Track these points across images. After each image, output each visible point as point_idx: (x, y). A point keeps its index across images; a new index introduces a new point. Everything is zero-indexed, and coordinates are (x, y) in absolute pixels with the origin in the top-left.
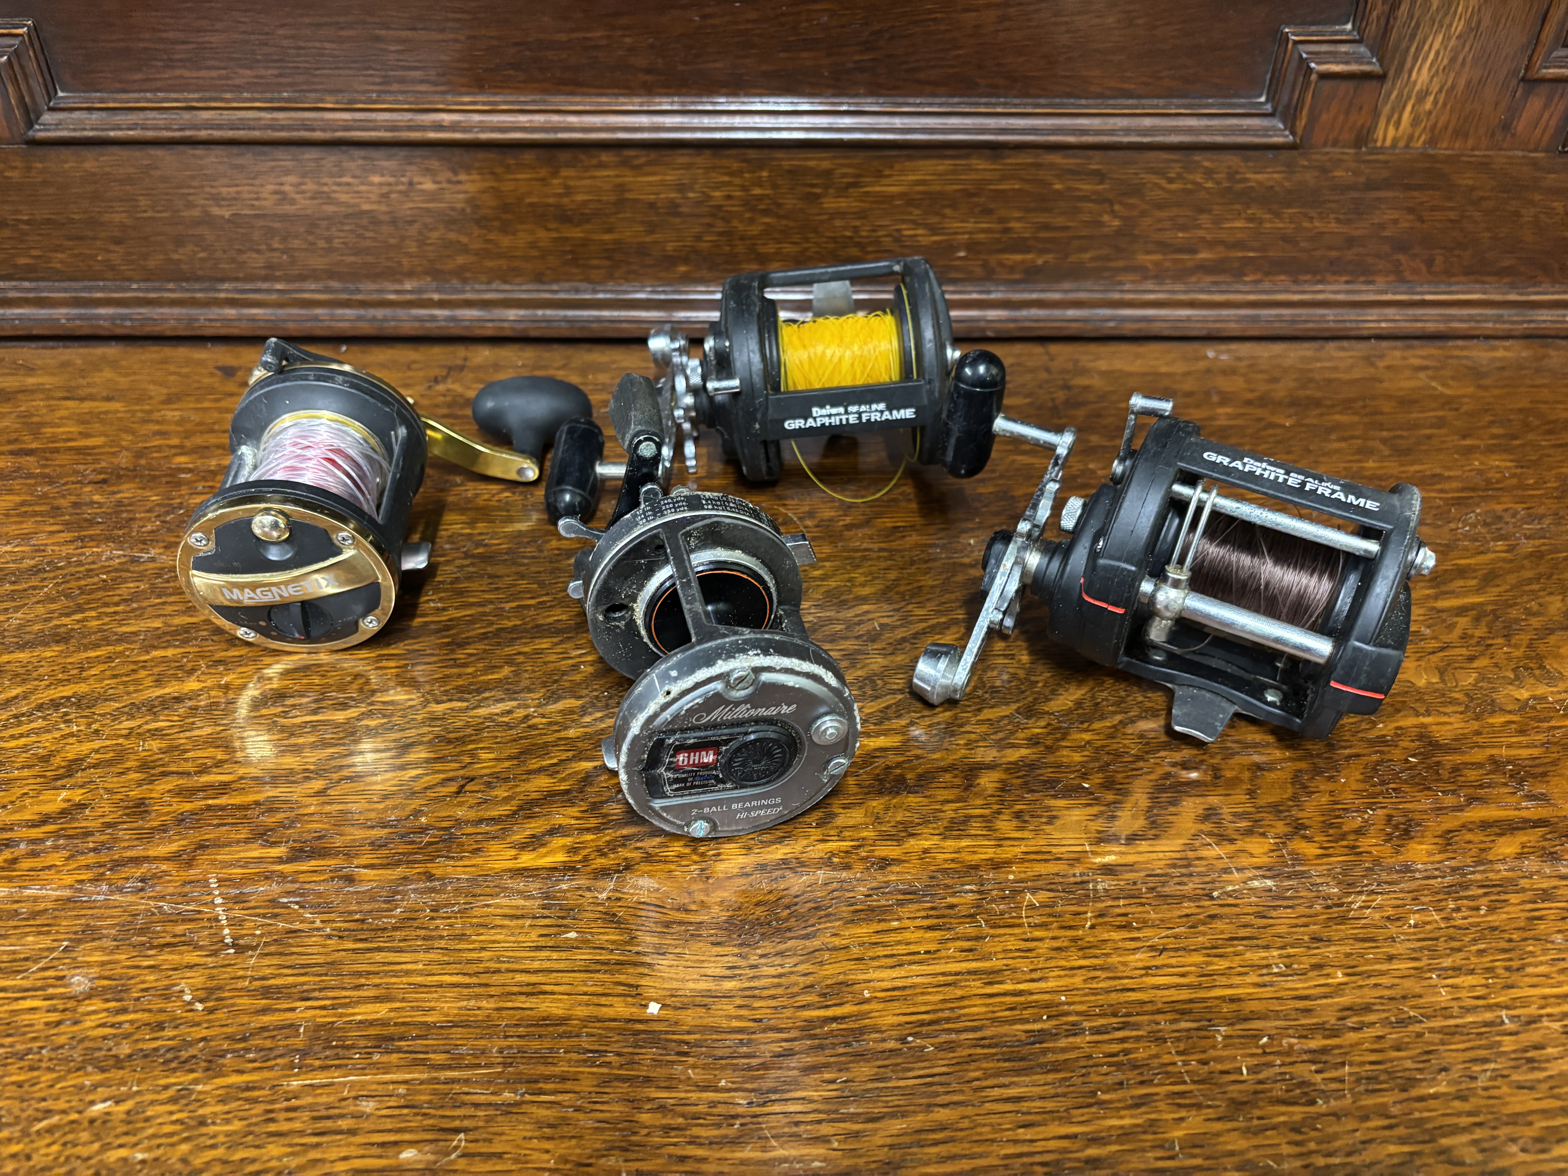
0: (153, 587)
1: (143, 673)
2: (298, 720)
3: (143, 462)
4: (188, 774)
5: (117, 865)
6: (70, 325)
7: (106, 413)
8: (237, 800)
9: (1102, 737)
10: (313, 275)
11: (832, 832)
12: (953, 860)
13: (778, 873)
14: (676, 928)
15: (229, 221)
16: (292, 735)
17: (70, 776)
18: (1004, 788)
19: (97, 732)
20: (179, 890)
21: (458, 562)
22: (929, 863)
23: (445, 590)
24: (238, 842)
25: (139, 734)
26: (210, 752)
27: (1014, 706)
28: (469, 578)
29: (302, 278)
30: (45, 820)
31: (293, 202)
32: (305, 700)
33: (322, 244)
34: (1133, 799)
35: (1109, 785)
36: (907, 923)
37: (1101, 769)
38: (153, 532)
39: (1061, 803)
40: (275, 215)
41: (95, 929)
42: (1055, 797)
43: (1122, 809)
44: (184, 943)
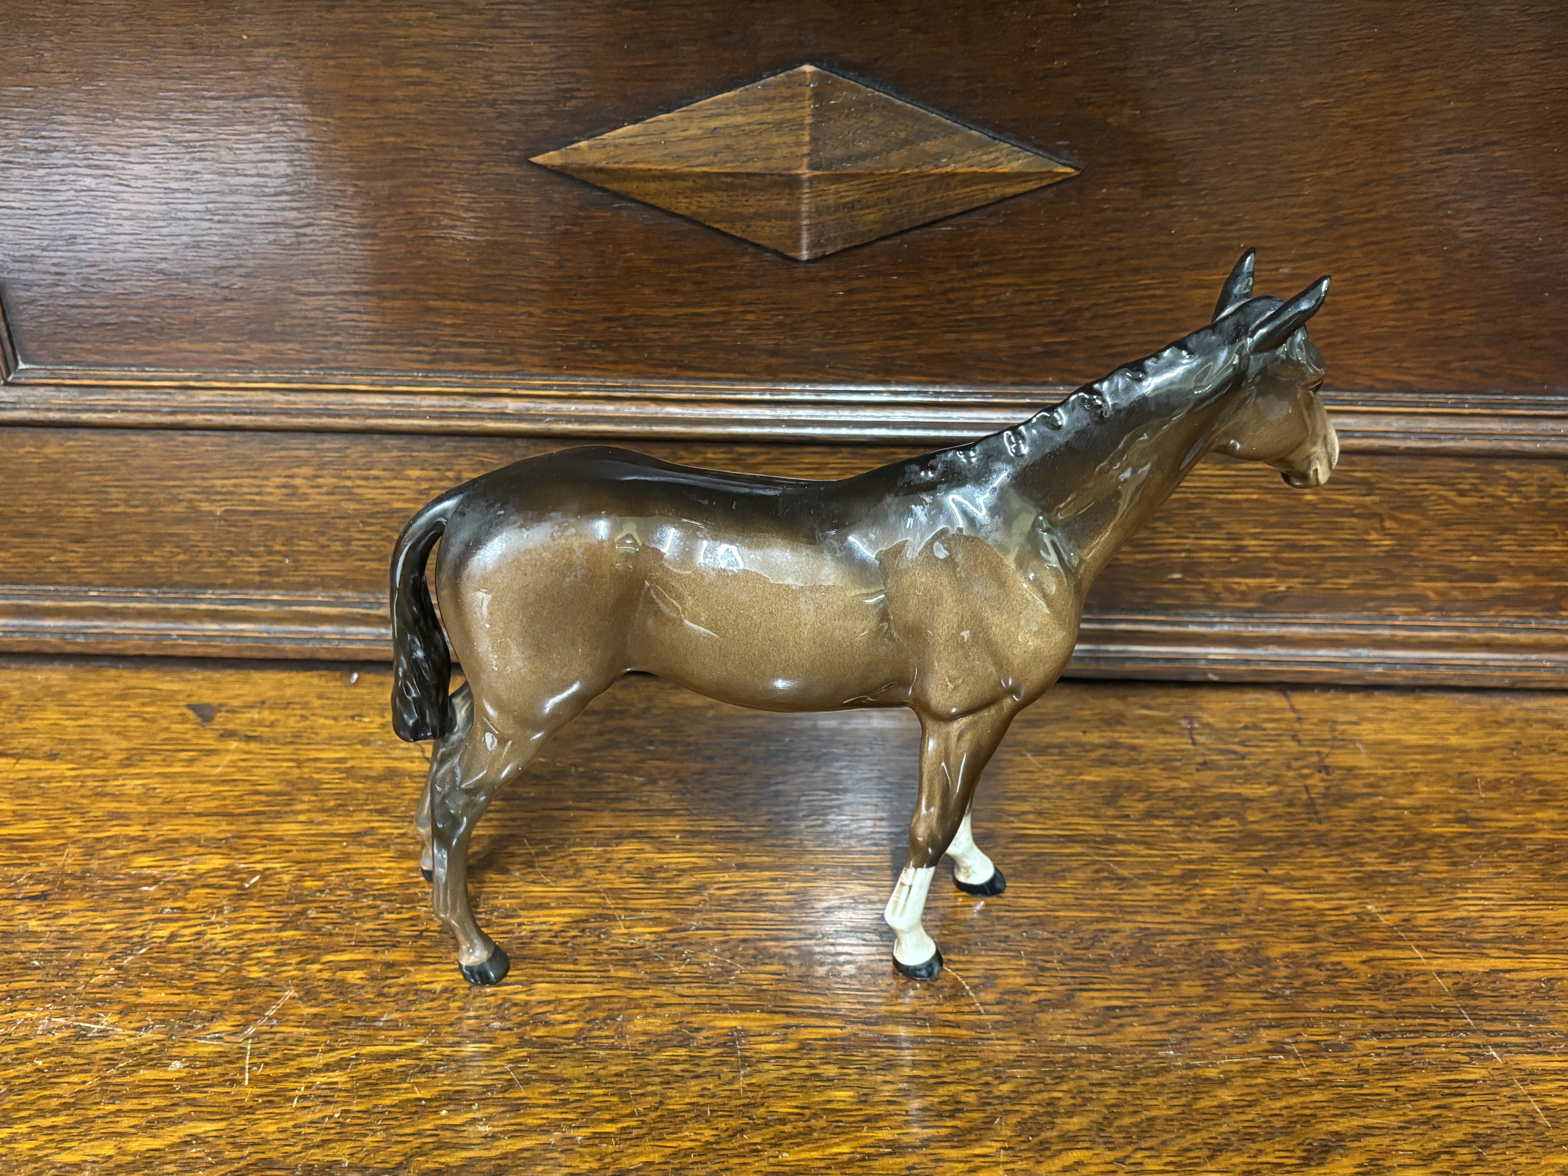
0: (104, 1083)
3: (94, 864)
7: (49, 779)
10: (324, 583)
15: (220, 518)
21: (513, 1053)
23: (496, 1102)
28: (526, 1082)
29: (306, 586)
31: (304, 497)
33: (337, 546)
38: (105, 985)
40: (280, 512)
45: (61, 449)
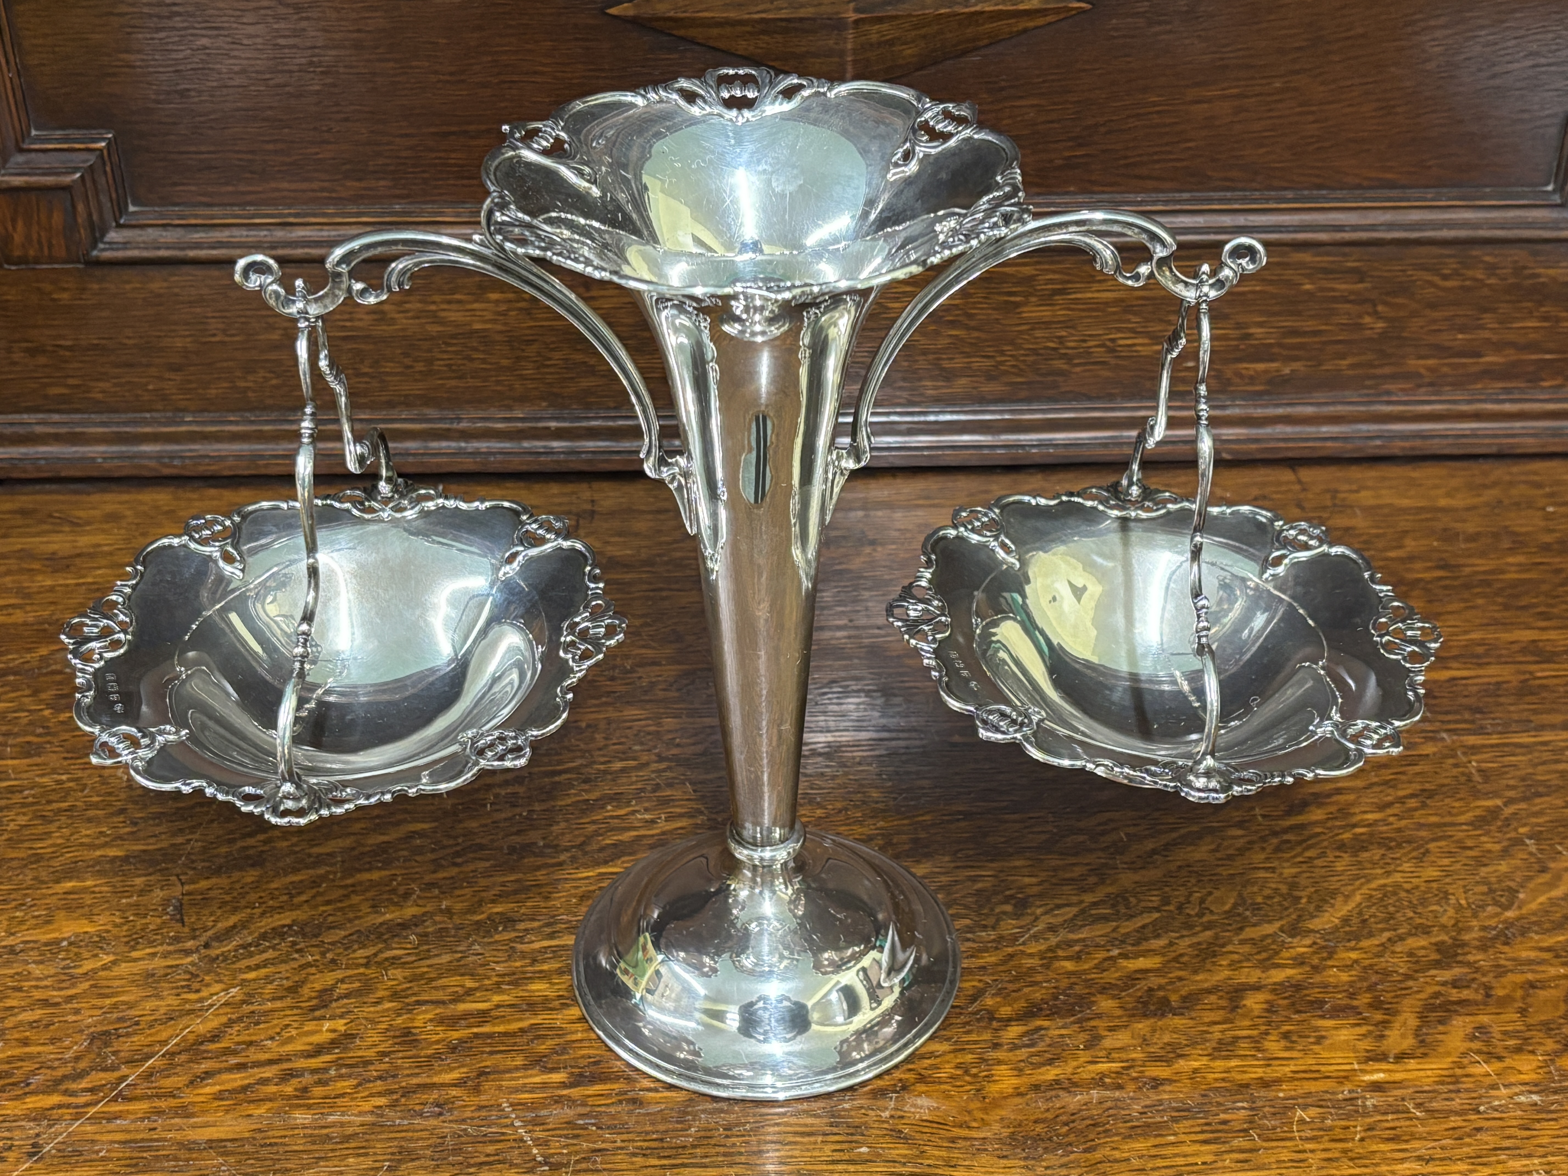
1: (355, 899)
2: (537, 945)
4: (443, 1003)
5: (407, 1092)
6: (108, 465)
8: (501, 1029)
9: (1370, 955)
11: (1101, 1054)
12: (1223, 1079)
13: (1053, 1093)
14: (961, 1144)
16: (534, 961)
17: (325, 1006)
18: (1271, 1009)
19: (333, 961)
20: (476, 1114)
21: (654, 766)
22: (1200, 1083)
23: (649, 799)
24: (517, 1069)
25: (379, 964)
26: (455, 980)
27: (1278, 925)
28: (670, 785)
29: (391, 405)
30: (318, 1050)
32: (536, 924)
34: (1400, 1018)
35: (1376, 1005)
36: (1182, 1137)
37: (1370, 989)
39: (1330, 1023)
41: (410, 1152)
42: (1323, 1017)
43: (1391, 1028)
44: (500, 1162)
45: (165, 284)
